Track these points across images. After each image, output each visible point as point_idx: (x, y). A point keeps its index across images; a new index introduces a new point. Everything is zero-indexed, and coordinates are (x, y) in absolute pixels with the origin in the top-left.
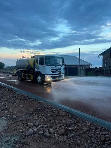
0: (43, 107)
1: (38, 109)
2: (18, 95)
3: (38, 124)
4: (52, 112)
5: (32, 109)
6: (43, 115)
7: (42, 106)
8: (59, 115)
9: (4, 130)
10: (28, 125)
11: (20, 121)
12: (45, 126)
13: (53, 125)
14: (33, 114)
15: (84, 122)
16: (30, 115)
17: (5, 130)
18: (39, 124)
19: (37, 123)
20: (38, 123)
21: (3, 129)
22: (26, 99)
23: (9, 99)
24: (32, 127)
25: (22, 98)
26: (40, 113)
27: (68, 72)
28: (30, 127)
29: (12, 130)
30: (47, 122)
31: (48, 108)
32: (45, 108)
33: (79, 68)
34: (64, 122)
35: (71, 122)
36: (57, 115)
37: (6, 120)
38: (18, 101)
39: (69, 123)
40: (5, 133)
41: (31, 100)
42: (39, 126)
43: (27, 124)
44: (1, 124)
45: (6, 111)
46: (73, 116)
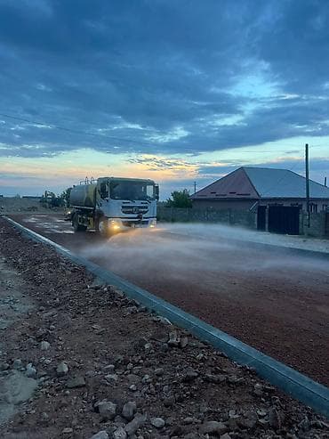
0: (163, 343)
1: (147, 346)
2: (97, 289)
3: (134, 412)
4: (194, 363)
5: (125, 344)
6: (159, 375)
7: (162, 337)
8: (218, 382)
9: (15, 417)
10: (97, 410)
11: (77, 387)
12: (158, 421)
13: (187, 423)
14: (126, 362)
15: (316, 426)
16: (117, 366)
17: (19, 420)
18: (139, 409)
19: (129, 406)
20: (134, 404)
21: (17, 411)
22: (117, 306)
23: (66, 300)
24: (113, 419)
25: (105, 300)
26: (150, 365)
27: (267, 218)
28: (104, 421)
29: (41, 423)
30: (167, 406)
31: (179, 346)
32: (172, 345)
33: (304, 208)
34: (232, 414)
35: (261, 417)
36: (207, 380)
37: (34, 376)
38: (92, 309)
39: (250, 424)
40: (14, 431)
41: (131, 308)
42: (135, 422)
43: (96, 405)
44: (16, 392)
45: (46, 344)
46: (271, 392)
